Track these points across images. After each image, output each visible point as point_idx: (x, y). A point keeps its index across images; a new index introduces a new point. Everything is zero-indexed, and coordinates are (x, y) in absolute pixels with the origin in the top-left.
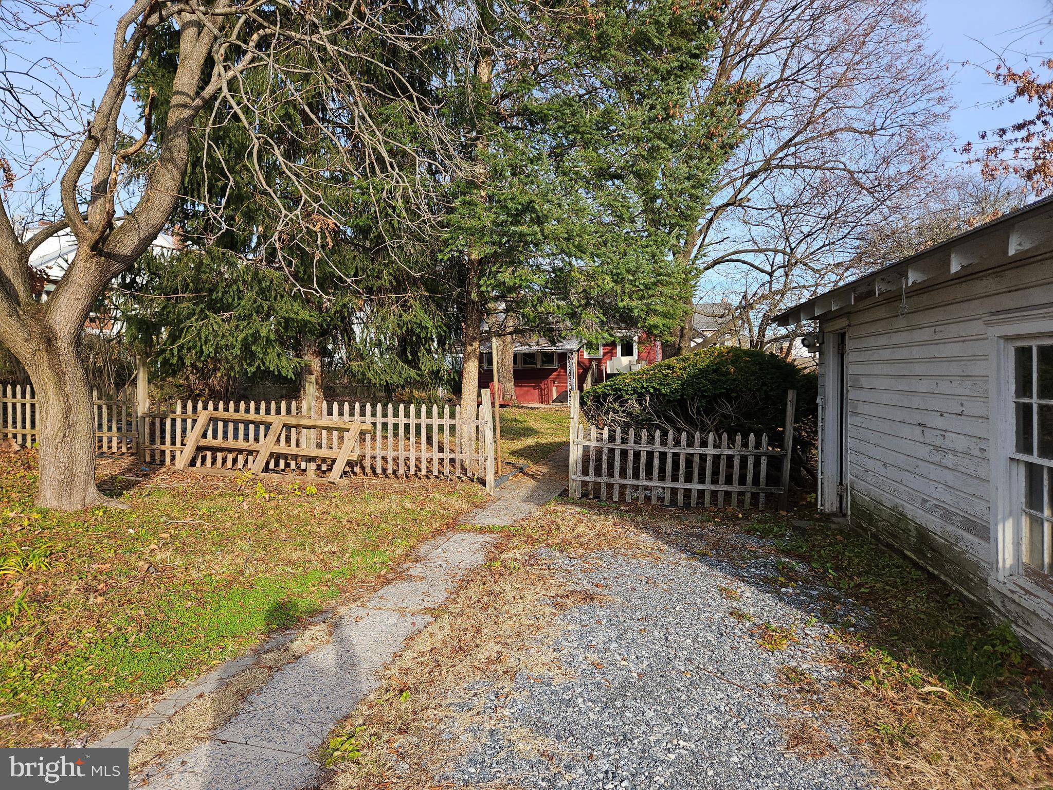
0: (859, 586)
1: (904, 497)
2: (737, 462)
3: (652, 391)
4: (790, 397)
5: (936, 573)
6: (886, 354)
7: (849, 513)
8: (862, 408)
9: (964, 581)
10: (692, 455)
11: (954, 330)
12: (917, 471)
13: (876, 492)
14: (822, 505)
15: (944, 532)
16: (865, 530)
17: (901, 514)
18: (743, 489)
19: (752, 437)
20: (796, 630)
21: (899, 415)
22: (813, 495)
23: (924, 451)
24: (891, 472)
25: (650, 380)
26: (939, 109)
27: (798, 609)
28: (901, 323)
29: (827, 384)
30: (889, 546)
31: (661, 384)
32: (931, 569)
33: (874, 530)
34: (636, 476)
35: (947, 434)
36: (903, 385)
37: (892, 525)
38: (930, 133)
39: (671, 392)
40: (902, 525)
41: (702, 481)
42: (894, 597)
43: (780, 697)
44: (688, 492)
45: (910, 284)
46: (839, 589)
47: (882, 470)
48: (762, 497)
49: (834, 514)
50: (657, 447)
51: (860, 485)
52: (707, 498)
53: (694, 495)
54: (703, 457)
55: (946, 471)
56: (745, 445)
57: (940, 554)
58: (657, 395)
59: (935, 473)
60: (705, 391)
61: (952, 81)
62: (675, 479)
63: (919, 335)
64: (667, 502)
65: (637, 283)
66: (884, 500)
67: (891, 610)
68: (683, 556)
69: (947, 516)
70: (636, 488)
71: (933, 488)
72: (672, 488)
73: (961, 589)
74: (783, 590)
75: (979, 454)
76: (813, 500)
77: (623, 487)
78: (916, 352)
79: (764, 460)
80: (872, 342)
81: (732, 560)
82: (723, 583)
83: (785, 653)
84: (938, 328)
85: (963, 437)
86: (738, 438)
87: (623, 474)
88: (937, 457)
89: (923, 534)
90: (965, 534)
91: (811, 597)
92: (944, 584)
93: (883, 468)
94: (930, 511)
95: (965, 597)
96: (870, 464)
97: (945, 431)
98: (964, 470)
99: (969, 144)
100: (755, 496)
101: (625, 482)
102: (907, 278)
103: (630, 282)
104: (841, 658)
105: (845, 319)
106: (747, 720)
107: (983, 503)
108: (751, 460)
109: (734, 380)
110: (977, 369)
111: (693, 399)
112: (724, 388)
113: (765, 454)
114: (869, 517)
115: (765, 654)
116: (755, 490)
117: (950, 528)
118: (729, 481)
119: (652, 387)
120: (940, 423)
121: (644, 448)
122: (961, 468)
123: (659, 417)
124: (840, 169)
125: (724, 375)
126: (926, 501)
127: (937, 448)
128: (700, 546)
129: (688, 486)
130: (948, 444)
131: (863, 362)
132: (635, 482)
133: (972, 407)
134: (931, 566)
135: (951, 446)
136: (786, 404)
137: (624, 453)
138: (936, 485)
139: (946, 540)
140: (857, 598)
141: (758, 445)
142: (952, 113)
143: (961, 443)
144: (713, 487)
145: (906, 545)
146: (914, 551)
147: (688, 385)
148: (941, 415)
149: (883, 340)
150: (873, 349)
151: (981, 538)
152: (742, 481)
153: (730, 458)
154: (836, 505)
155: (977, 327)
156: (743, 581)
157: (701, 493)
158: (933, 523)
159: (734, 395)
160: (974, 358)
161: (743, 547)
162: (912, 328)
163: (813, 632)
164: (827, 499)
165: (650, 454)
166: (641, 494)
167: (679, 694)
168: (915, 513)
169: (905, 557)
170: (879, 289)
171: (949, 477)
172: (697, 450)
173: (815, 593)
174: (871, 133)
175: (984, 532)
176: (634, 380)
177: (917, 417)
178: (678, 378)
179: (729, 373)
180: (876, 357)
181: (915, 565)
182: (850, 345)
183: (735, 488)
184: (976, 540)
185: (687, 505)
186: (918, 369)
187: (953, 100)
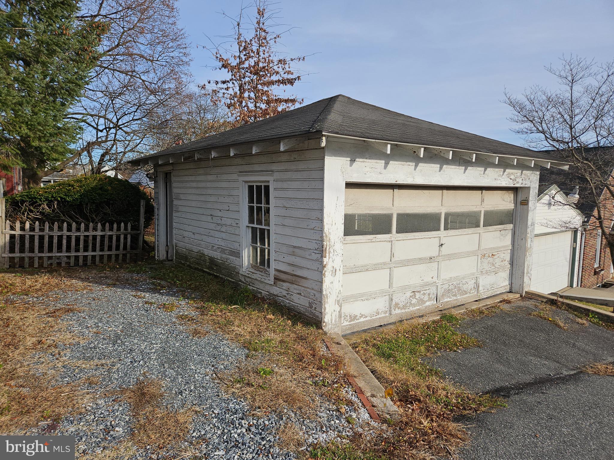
0: (190, 285)
1: (203, 246)
2: (114, 238)
3: (59, 199)
4: (142, 204)
5: (218, 275)
6: (194, 185)
7: (175, 258)
8: (181, 209)
9: (230, 275)
10: (88, 236)
11: (225, 177)
12: (209, 235)
13: (189, 246)
14: (158, 257)
15: (221, 257)
16: (184, 264)
17: (202, 254)
18: (118, 252)
19: (122, 224)
20: (176, 303)
21: (200, 211)
22: (153, 253)
23: (212, 226)
24: (196, 236)
25: (58, 192)
26: (184, 59)
27: (172, 296)
28: (201, 171)
29: (160, 197)
30: (196, 269)
31: (66, 195)
32: (216, 274)
33: (188, 263)
34: (50, 250)
35: (223, 218)
36: (202, 198)
37: (197, 259)
38: (180, 70)
39: (73, 200)
40: (203, 258)
41: (94, 250)
42: (205, 286)
43: (183, 324)
44: (85, 257)
45: (212, 157)
46: (183, 288)
47: (193, 236)
48: (128, 255)
49: (164, 260)
50: (65, 232)
51: (181, 244)
52: (97, 259)
53: (89, 258)
54: (95, 237)
55: (223, 233)
56: (119, 229)
57: (220, 267)
58: (62, 203)
59: (217, 234)
60: (95, 200)
61: (190, 46)
62: (77, 250)
63: (210, 178)
64: (72, 264)
65: (45, 132)
66: (193, 249)
67: (205, 291)
68: (104, 286)
69: (223, 251)
70: (50, 258)
71: (217, 241)
72: (75, 256)
73: (228, 278)
74: (161, 291)
75: (236, 225)
76: (153, 255)
77: (40, 258)
78: (209, 185)
79: (129, 237)
80: (186, 178)
81: (129, 284)
82: (134, 293)
83: (176, 311)
84: (218, 175)
85: (229, 219)
86: (115, 226)
87: (41, 250)
88: (218, 228)
89: (212, 261)
90: (230, 257)
91: (174, 292)
92: (222, 278)
93: (193, 235)
94: (215, 251)
95: (231, 281)
96: (186, 234)
97: (222, 217)
98: (230, 232)
99: (205, 85)
100: (124, 255)
101: (43, 255)
102: (211, 155)
103: (40, 131)
104: (198, 308)
105: (171, 166)
106: (174, 333)
107: (237, 243)
108: (122, 237)
109: (112, 194)
110: (235, 193)
111: (87, 204)
112: (106, 198)
113: (129, 233)
114: (186, 258)
115: (169, 313)
116: (124, 252)
117: (224, 256)
118: (110, 249)
119: (59, 197)
120: (220, 214)
121: (56, 233)
122: (228, 232)
123: (64, 215)
124: (137, 78)
125: (105, 191)
126: (213, 246)
127: (218, 224)
128: (109, 281)
129: (86, 254)
130: (223, 222)
131: (180, 188)
132: (50, 255)
133: (232, 207)
134: (216, 273)
135: (224, 223)
136: (140, 207)
137: (41, 238)
138: (218, 239)
139: (222, 261)
140: (191, 289)
141: (126, 228)
142: (191, 62)
143: (229, 222)
144: (101, 253)
145: (204, 267)
146: (208, 268)
147: (84, 196)
148: (220, 211)
149: (192, 178)
150: (187, 182)
151: (237, 257)
152: (118, 248)
153: (111, 237)
154: (165, 256)
155: (235, 176)
156: (142, 291)
157: (94, 257)
158: (217, 255)
159: (111, 202)
160: (233, 188)
161: (132, 279)
162: (206, 174)
163: (183, 303)
164: (161, 254)
165: (60, 238)
166: (55, 262)
167: (143, 333)
168: (209, 252)
169: (204, 272)
170: (197, 157)
171: (224, 235)
172: (91, 233)
173: (175, 290)
174: (152, 61)
175: (237, 254)
176: (46, 192)
177: (209, 212)
178: (78, 191)
179: (108, 190)
180: (188, 186)
181: (209, 274)
182: (173, 179)
183: (114, 252)
184: (235, 258)
185: (85, 264)
186: (210, 192)
187: (191, 56)
